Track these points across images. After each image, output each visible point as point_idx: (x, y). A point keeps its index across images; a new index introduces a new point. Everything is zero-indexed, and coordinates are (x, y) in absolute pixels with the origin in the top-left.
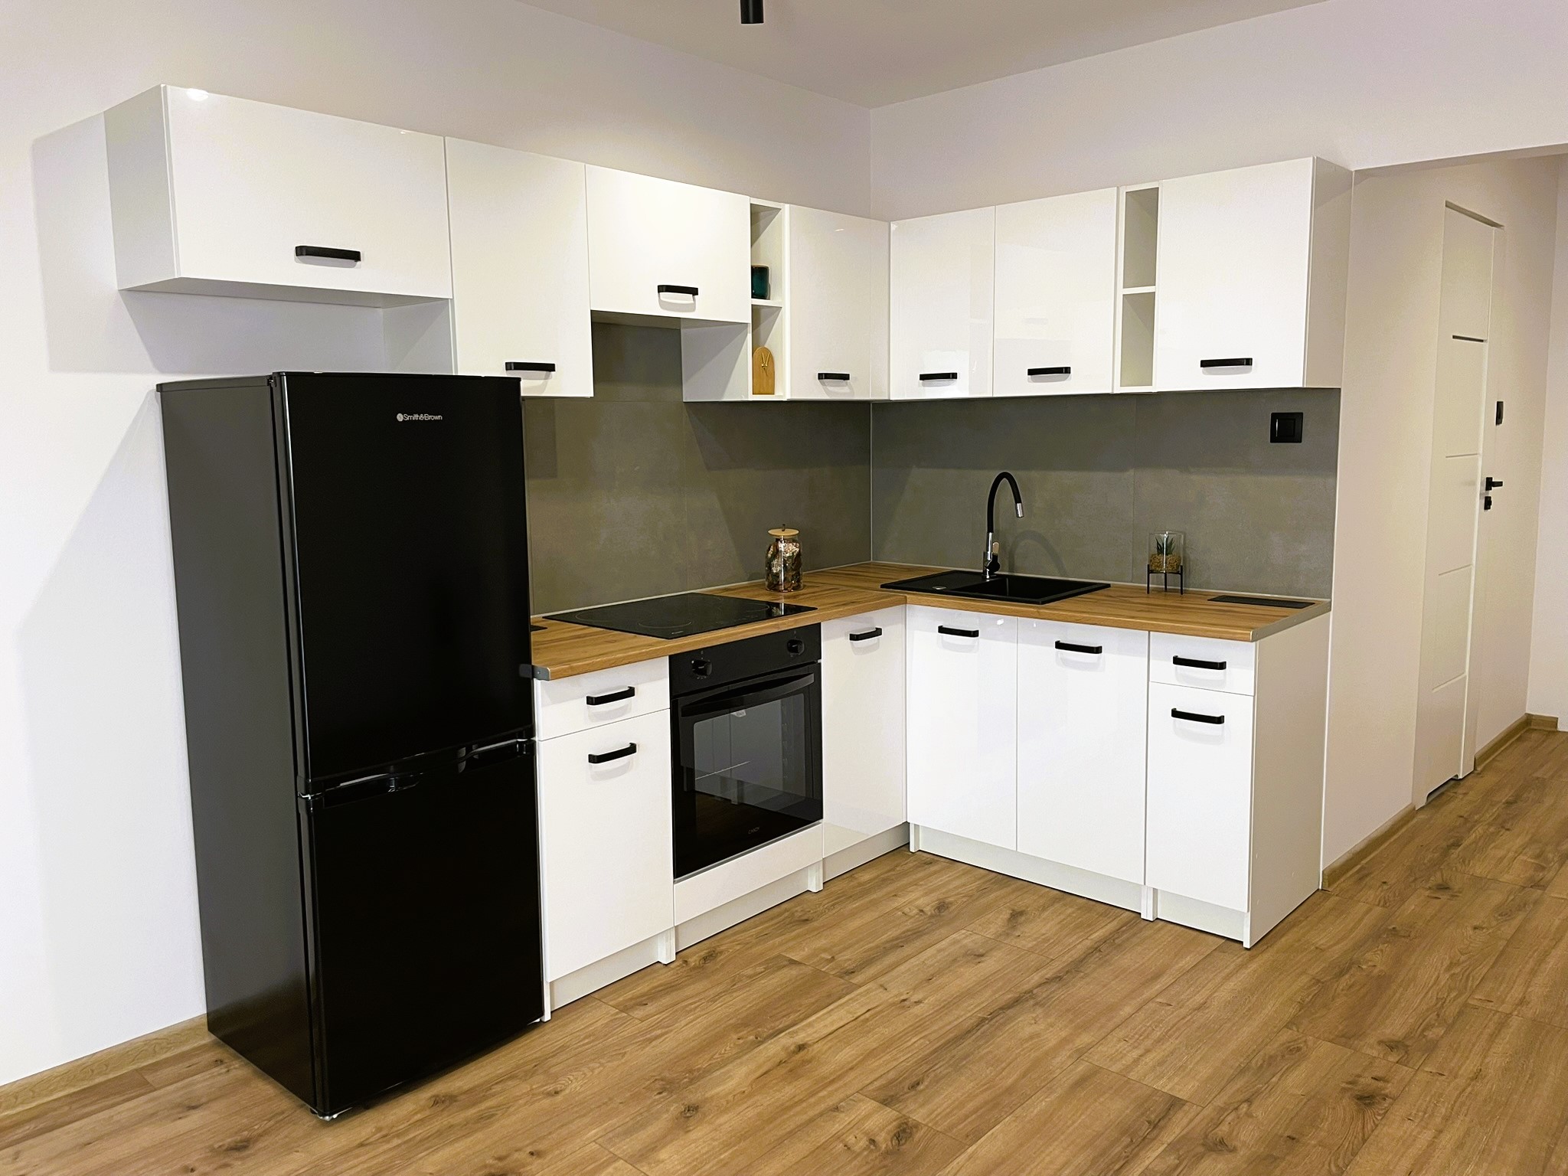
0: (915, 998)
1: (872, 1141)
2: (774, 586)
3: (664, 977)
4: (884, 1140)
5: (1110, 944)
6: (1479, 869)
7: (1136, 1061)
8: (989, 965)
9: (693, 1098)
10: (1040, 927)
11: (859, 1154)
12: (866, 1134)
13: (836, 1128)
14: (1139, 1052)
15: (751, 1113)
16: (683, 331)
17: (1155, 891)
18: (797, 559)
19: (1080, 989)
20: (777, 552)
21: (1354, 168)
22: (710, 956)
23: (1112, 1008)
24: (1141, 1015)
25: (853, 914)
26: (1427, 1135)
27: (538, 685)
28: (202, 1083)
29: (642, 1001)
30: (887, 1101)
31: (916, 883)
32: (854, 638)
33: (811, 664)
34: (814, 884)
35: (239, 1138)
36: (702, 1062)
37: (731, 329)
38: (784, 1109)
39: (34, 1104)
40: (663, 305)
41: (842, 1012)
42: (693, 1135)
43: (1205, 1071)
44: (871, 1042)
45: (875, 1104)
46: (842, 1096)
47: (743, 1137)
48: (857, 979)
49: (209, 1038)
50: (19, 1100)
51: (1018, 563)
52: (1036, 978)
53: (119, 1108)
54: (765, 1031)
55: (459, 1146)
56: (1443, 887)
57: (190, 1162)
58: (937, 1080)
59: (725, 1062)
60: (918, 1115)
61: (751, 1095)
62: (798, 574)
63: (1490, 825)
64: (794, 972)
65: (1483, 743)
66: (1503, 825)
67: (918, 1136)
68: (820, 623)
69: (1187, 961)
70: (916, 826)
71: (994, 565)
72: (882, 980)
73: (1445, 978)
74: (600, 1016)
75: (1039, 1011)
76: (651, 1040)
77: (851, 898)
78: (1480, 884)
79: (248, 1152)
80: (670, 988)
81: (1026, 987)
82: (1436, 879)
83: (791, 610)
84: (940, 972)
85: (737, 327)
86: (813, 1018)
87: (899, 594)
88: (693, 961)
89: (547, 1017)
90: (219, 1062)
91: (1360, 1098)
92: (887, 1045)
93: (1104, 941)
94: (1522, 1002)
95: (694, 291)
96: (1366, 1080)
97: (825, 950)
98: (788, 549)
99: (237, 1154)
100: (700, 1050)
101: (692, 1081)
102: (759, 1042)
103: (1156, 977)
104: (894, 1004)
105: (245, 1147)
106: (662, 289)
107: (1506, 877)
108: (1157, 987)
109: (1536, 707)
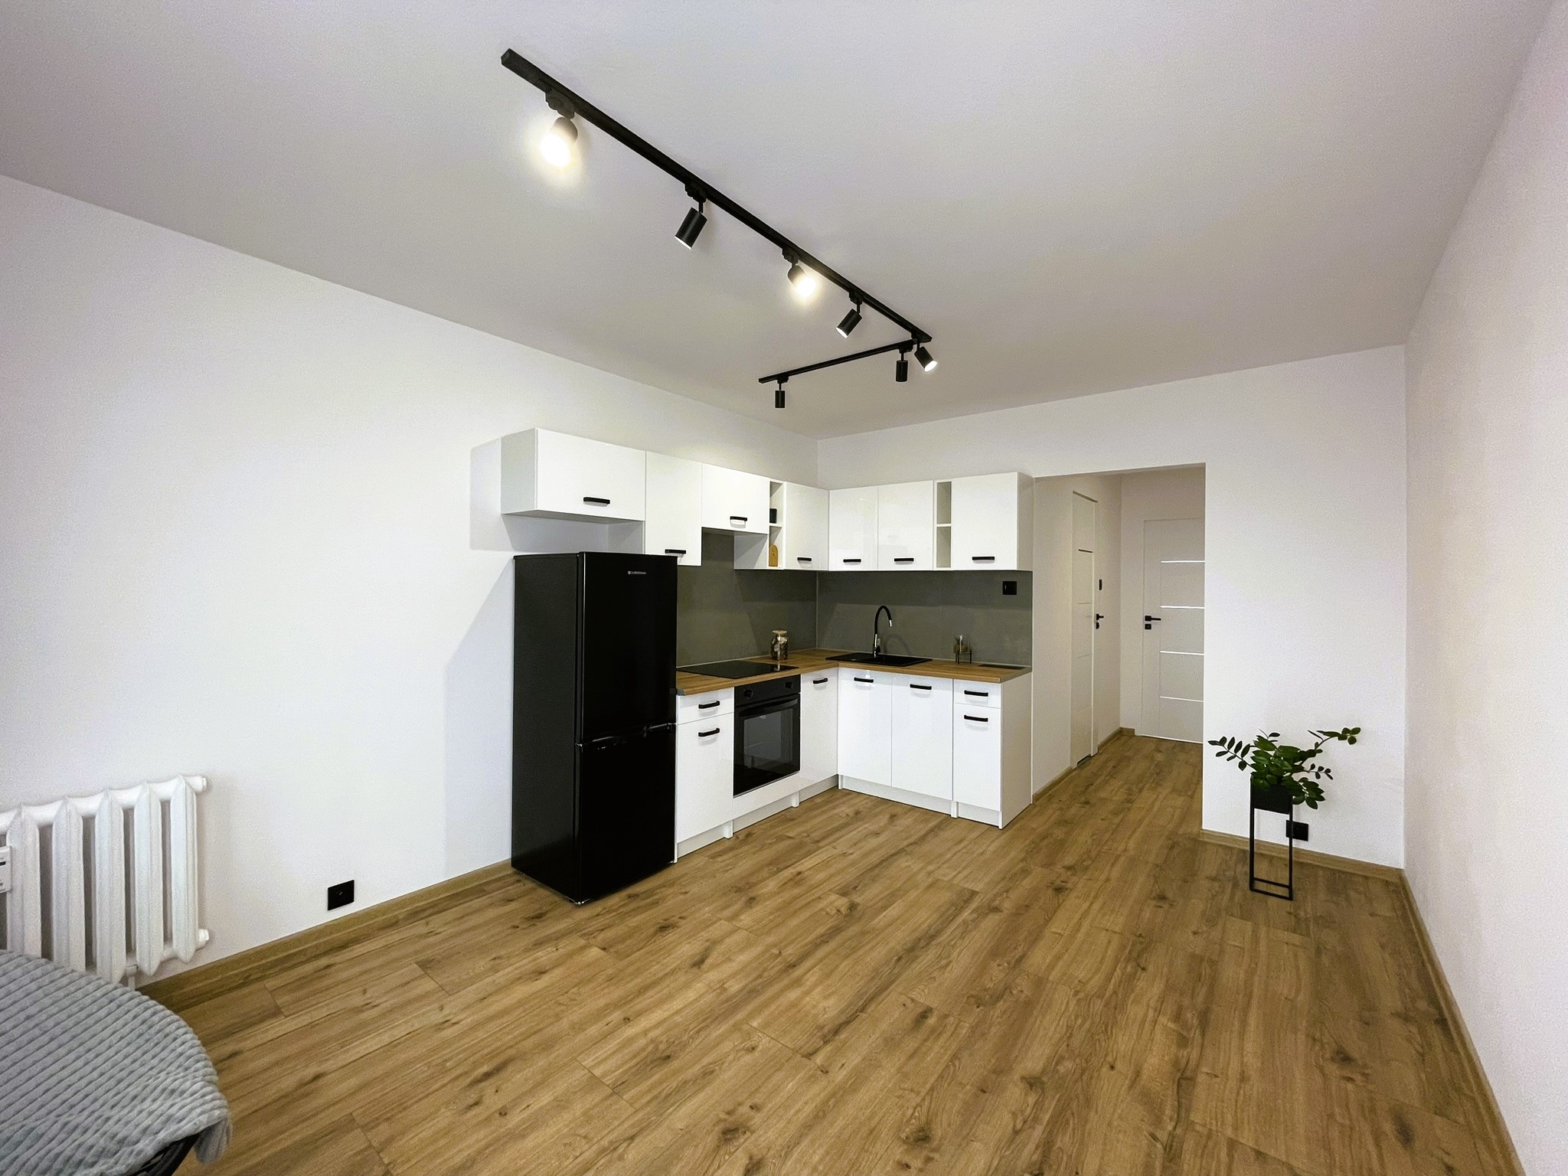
0: (850, 852)
1: (839, 911)
2: (775, 658)
3: (727, 844)
4: (844, 910)
5: (939, 827)
6: (1103, 794)
7: (955, 876)
8: (882, 839)
9: (752, 895)
10: (906, 821)
11: (833, 916)
12: (836, 908)
13: (821, 906)
14: (956, 873)
15: (780, 900)
16: (735, 537)
17: (957, 803)
18: (786, 645)
19: (926, 847)
20: (777, 641)
21: (1034, 476)
22: (749, 835)
23: (941, 855)
24: (955, 857)
25: (816, 816)
26: (1087, 904)
27: (679, 698)
28: (513, 890)
29: (720, 854)
30: (844, 893)
31: (844, 803)
32: (815, 682)
33: (796, 695)
34: (795, 803)
35: (537, 913)
36: (753, 880)
37: (760, 537)
38: (796, 898)
39: (431, 901)
40: (732, 525)
41: (817, 858)
42: (754, 910)
43: (986, 880)
44: (832, 870)
45: (838, 896)
46: (821, 893)
47: (777, 910)
48: (821, 844)
49: (511, 871)
50: (424, 898)
51: (889, 649)
52: (905, 843)
53: (473, 902)
54: (781, 866)
55: (643, 916)
56: (1087, 803)
57: (516, 923)
58: (866, 885)
59: (765, 879)
60: (858, 899)
61: (778, 893)
62: (786, 652)
63: (1107, 776)
64: (792, 841)
65: (1102, 738)
66: (1112, 775)
67: (859, 908)
68: (800, 675)
69: (974, 835)
70: (842, 776)
71: (878, 649)
72: (834, 844)
73: (1090, 841)
74: (700, 861)
75: (908, 857)
76: (727, 871)
77: (814, 809)
78: (1103, 800)
79: (541, 919)
80: (731, 849)
81: (902, 847)
82: (1083, 799)
83: (783, 668)
84: (860, 841)
85: (762, 536)
86: (803, 861)
87: (836, 662)
88: (741, 837)
89: (676, 861)
90: (518, 881)
91: (1055, 889)
92: (838, 873)
93: (935, 827)
94: (1125, 850)
95: (745, 519)
96: (1058, 882)
97: (804, 832)
98: (782, 640)
99: (537, 920)
100: (752, 874)
101: (750, 888)
102: (779, 871)
103: (961, 841)
104: (840, 855)
105: (541, 917)
106: (732, 518)
107: (1115, 798)
108: (962, 845)
109: (1123, 725)
